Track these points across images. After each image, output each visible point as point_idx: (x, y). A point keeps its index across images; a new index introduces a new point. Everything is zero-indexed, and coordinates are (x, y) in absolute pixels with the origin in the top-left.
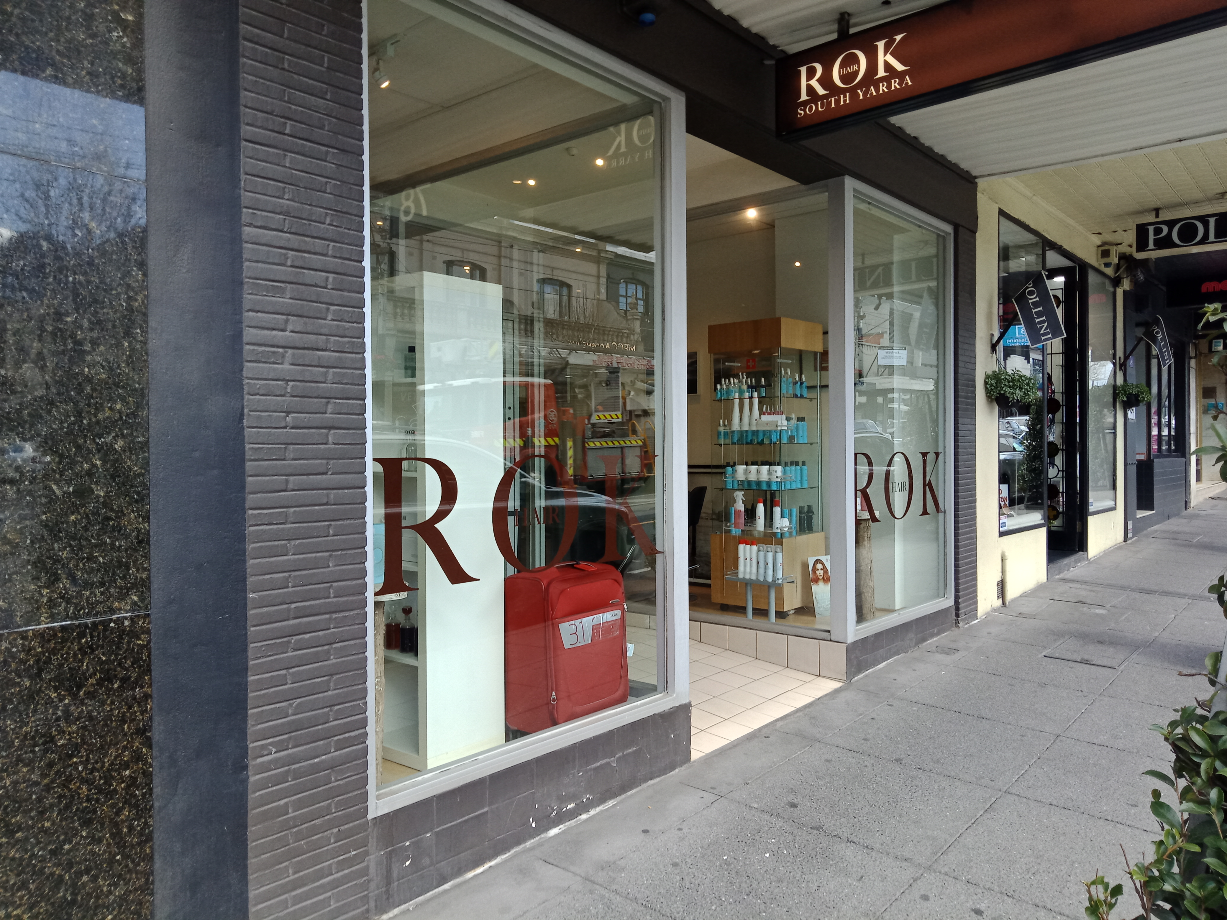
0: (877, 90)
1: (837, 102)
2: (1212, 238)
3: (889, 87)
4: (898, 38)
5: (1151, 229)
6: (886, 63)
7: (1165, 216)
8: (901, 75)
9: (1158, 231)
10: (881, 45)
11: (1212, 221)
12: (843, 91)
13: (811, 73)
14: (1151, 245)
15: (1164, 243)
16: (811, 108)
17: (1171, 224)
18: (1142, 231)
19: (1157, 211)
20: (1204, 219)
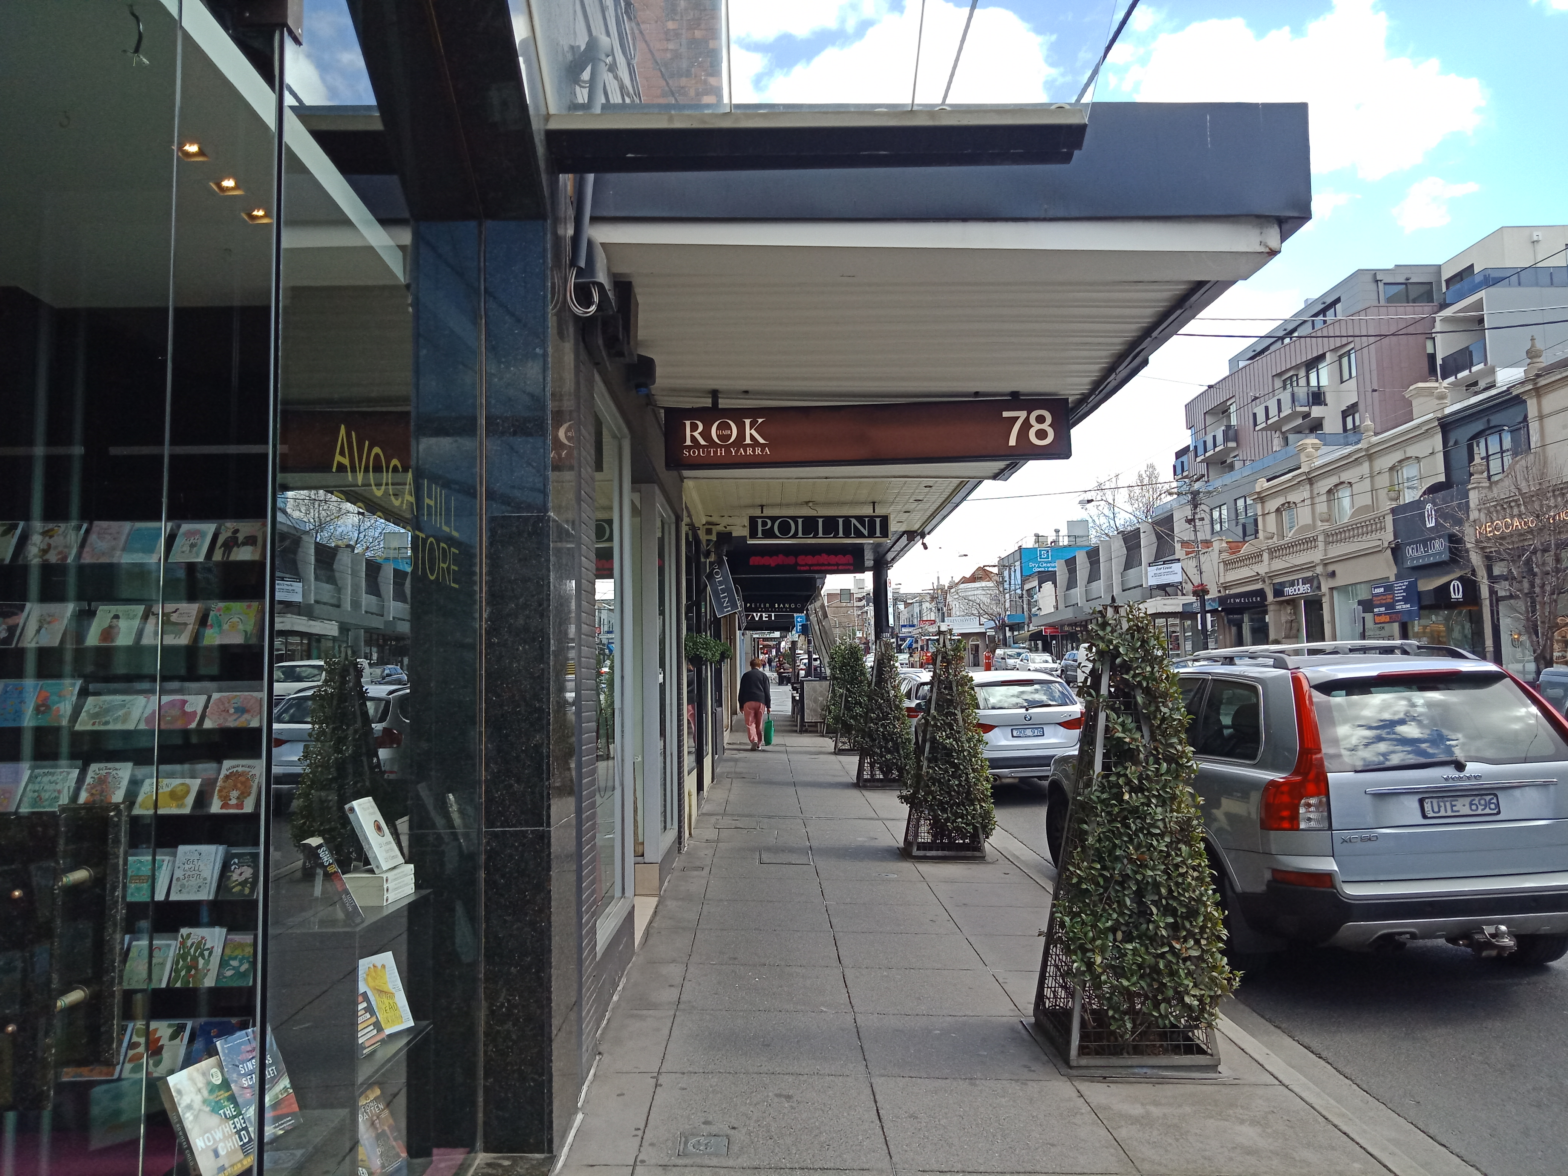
0: (745, 451)
1: (715, 452)
2: (800, 535)
3: (754, 451)
4: (760, 421)
5: (760, 521)
6: (751, 434)
7: (768, 512)
8: (763, 446)
9: (764, 524)
10: (747, 422)
11: (800, 521)
12: (721, 446)
13: (694, 428)
14: (760, 535)
15: (769, 534)
16: (694, 452)
17: (773, 519)
18: (753, 520)
19: (762, 506)
20: (795, 519)
